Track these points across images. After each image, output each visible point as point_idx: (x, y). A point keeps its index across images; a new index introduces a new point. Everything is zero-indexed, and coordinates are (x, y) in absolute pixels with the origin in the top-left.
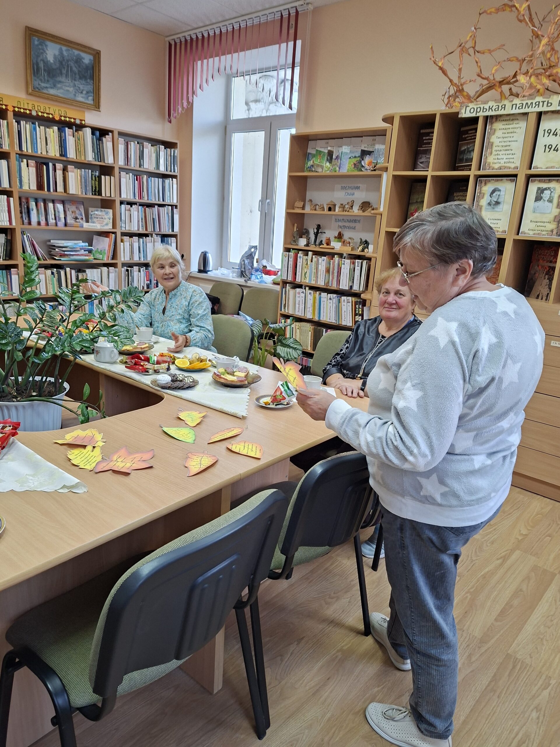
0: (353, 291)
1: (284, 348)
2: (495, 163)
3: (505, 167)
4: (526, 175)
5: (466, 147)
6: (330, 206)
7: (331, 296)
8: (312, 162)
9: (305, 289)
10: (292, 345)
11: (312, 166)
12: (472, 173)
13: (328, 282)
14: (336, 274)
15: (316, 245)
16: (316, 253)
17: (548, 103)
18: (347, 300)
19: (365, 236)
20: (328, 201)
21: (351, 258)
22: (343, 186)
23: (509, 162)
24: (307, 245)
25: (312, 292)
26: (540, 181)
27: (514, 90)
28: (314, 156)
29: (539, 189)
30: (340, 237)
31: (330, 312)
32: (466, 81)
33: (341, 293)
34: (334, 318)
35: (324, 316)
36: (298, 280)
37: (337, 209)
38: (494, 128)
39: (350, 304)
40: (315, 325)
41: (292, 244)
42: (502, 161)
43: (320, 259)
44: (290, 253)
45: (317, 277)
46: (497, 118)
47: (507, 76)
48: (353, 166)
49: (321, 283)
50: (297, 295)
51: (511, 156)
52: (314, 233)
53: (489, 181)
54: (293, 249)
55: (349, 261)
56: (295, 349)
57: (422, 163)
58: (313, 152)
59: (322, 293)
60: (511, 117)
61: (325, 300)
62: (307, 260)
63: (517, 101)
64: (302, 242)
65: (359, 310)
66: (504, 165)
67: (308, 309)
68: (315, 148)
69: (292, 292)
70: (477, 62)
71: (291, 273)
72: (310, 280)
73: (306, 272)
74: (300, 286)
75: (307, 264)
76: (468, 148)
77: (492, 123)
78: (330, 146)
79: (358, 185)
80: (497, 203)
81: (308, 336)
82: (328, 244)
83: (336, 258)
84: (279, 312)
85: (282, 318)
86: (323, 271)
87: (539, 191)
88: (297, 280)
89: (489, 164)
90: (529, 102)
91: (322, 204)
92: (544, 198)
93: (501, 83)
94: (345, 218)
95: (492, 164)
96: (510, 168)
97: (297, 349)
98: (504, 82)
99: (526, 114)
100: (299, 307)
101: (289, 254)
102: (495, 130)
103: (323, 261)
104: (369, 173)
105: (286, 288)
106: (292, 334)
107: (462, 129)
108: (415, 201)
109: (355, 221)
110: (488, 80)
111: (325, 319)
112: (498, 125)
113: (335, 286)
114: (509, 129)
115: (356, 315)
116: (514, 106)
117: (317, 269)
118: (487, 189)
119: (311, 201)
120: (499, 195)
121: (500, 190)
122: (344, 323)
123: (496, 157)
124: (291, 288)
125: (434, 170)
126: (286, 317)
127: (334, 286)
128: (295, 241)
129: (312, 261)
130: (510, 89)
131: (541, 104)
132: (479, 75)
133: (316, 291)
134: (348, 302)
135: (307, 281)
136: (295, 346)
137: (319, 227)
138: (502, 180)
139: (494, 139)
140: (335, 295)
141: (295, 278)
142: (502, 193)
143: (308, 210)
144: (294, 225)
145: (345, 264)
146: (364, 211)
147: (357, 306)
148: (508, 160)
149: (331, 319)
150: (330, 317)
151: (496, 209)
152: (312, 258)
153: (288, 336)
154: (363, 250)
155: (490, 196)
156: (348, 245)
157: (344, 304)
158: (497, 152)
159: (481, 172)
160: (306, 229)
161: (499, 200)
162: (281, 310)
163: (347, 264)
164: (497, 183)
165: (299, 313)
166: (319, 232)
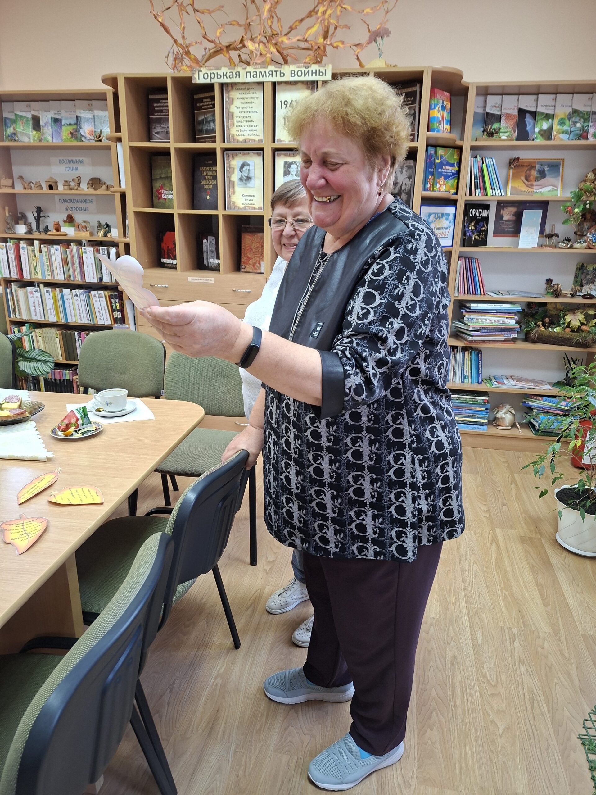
0: (103, 284)
1: (29, 363)
2: (239, 135)
3: (250, 140)
4: (272, 148)
5: (203, 117)
6: (50, 183)
7: (77, 291)
8: (12, 129)
9: (39, 286)
10: (39, 358)
11: (14, 134)
12: (218, 146)
13: (69, 276)
14: (77, 265)
15: (40, 232)
16: (43, 242)
17: (281, 73)
18: (99, 294)
19: (104, 219)
20: (47, 178)
21: (92, 245)
22: (61, 159)
23: (253, 135)
24: (30, 232)
25: (50, 290)
26: (285, 155)
27: (244, 57)
28: (14, 122)
29: (286, 163)
30: (70, 220)
31: (80, 312)
32: (192, 42)
33: (88, 287)
34: (85, 318)
35: (72, 317)
36: (27, 276)
37: (61, 187)
38: (231, 96)
39: (104, 299)
40: (61, 330)
41: (7, 233)
42: (246, 133)
43: (52, 248)
44: (8, 244)
45: (52, 271)
46: (233, 86)
47: (232, 41)
48: (70, 135)
49: (60, 277)
50: (30, 295)
51: (253, 128)
52: (35, 217)
53: (237, 155)
54: (11, 239)
55: (91, 249)
56: (44, 362)
57: (157, 133)
58: (12, 116)
59: (64, 290)
60: (246, 86)
61: (70, 297)
62: (33, 251)
63: (250, 69)
64: (21, 230)
65: (116, 305)
66: (248, 137)
67: (49, 311)
68: (13, 112)
69: (21, 292)
70: (199, 23)
71: (15, 268)
72: (43, 274)
73: (36, 266)
74: (31, 284)
75: (35, 256)
76: (206, 118)
77: (228, 92)
78: (34, 110)
79: (81, 159)
80: (249, 178)
81: (55, 343)
82: (58, 230)
83: (74, 246)
84: (8, 319)
85: (13, 327)
86: (59, 262)
87: (287, 166)
88: (25, 277)
89: (233, 136)
90: (263, 70)
91: (38, 181)
92: (292, 172)
93: (228, 47)
94: (71, 197)
95: (235, 136)
96: (254, 141)
97: (48, 362)
98: (231, 47)
99: (261, 84)
100: (35, 310)
101: (6, 246)
102: (233, 99)
103: (56, 252)
104: (93, 143)
105: (11, 287)
106: (33, 345)
107: (196, 97)
108: (158, 177)
109: (86, 201)
110: (215, 44)
111: (74, 321)
112: (235, 94)
113: (80, 280)
114: (247, 98)
115: (113, 311)
116: (248, 74)
117: (50, 260)
118: (236, 162)
119: (21, 178)
120: (249, 170)
121: (248, 165)
122: (100, 322)
123: (239, 128)
124: (19, 287)
125: (175, 142)
126: (20, 324)
127: (78, 280)
128: (10, 229)
129: (41, 252)
130: (239, 56)
131: (274, 73)
132: (204, 37)
133: (55, 288)
134: (100, 297)
135: (40, 276)
136: (44, 359)
137: (39, 210)
138: (249, 153)
139: (233, 109)
140: (81, 291)
141: (22, 275)
142: (251, 168)
143: (19, 189)
144: (4, 209)
145: (87, 252)
146: (95, 189)
147: (113, 301)
148: (251, 133)
149: (82, 319)
150: (80, 317)
151: (249, 185)
152: (40, 248)
153: (27, 347)
154: (105, 235)
155: (240, 171)
156: (84, 230)
157: (96, 299)
158: (240, 124)
159: (226, 145)
160: (21, 213)
161: (251, 175)
162: (10, 316)
163: (89, 254)
164: (244, 157)
165: (38, 317)
166: (41, 215)
